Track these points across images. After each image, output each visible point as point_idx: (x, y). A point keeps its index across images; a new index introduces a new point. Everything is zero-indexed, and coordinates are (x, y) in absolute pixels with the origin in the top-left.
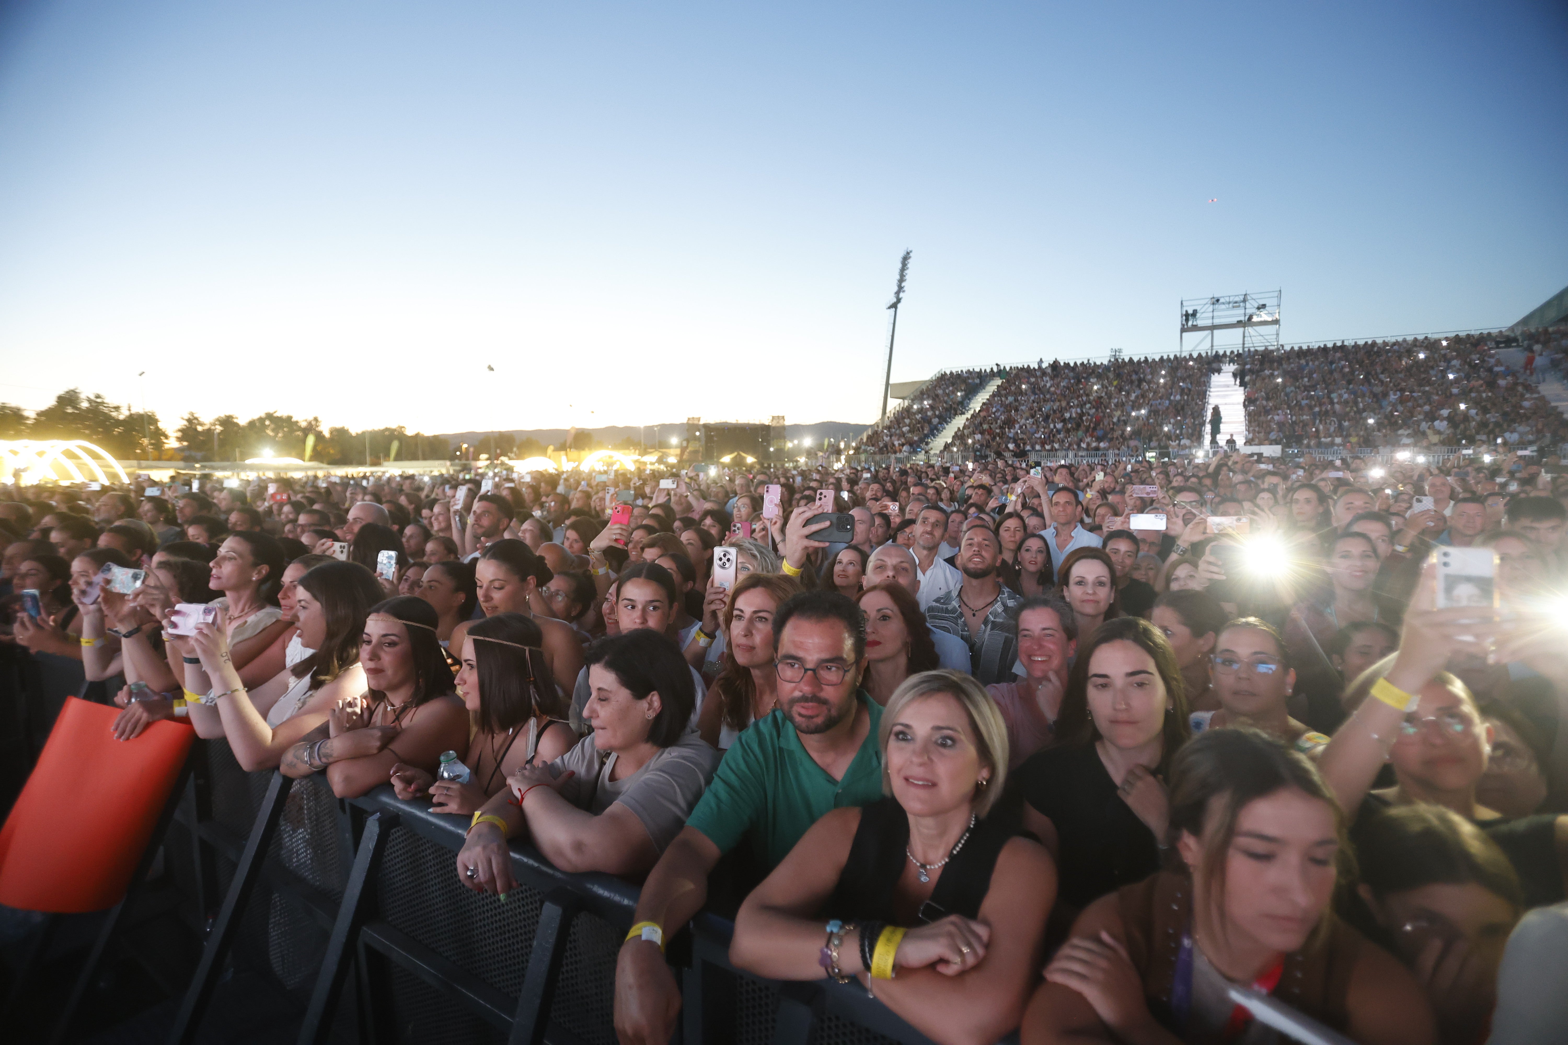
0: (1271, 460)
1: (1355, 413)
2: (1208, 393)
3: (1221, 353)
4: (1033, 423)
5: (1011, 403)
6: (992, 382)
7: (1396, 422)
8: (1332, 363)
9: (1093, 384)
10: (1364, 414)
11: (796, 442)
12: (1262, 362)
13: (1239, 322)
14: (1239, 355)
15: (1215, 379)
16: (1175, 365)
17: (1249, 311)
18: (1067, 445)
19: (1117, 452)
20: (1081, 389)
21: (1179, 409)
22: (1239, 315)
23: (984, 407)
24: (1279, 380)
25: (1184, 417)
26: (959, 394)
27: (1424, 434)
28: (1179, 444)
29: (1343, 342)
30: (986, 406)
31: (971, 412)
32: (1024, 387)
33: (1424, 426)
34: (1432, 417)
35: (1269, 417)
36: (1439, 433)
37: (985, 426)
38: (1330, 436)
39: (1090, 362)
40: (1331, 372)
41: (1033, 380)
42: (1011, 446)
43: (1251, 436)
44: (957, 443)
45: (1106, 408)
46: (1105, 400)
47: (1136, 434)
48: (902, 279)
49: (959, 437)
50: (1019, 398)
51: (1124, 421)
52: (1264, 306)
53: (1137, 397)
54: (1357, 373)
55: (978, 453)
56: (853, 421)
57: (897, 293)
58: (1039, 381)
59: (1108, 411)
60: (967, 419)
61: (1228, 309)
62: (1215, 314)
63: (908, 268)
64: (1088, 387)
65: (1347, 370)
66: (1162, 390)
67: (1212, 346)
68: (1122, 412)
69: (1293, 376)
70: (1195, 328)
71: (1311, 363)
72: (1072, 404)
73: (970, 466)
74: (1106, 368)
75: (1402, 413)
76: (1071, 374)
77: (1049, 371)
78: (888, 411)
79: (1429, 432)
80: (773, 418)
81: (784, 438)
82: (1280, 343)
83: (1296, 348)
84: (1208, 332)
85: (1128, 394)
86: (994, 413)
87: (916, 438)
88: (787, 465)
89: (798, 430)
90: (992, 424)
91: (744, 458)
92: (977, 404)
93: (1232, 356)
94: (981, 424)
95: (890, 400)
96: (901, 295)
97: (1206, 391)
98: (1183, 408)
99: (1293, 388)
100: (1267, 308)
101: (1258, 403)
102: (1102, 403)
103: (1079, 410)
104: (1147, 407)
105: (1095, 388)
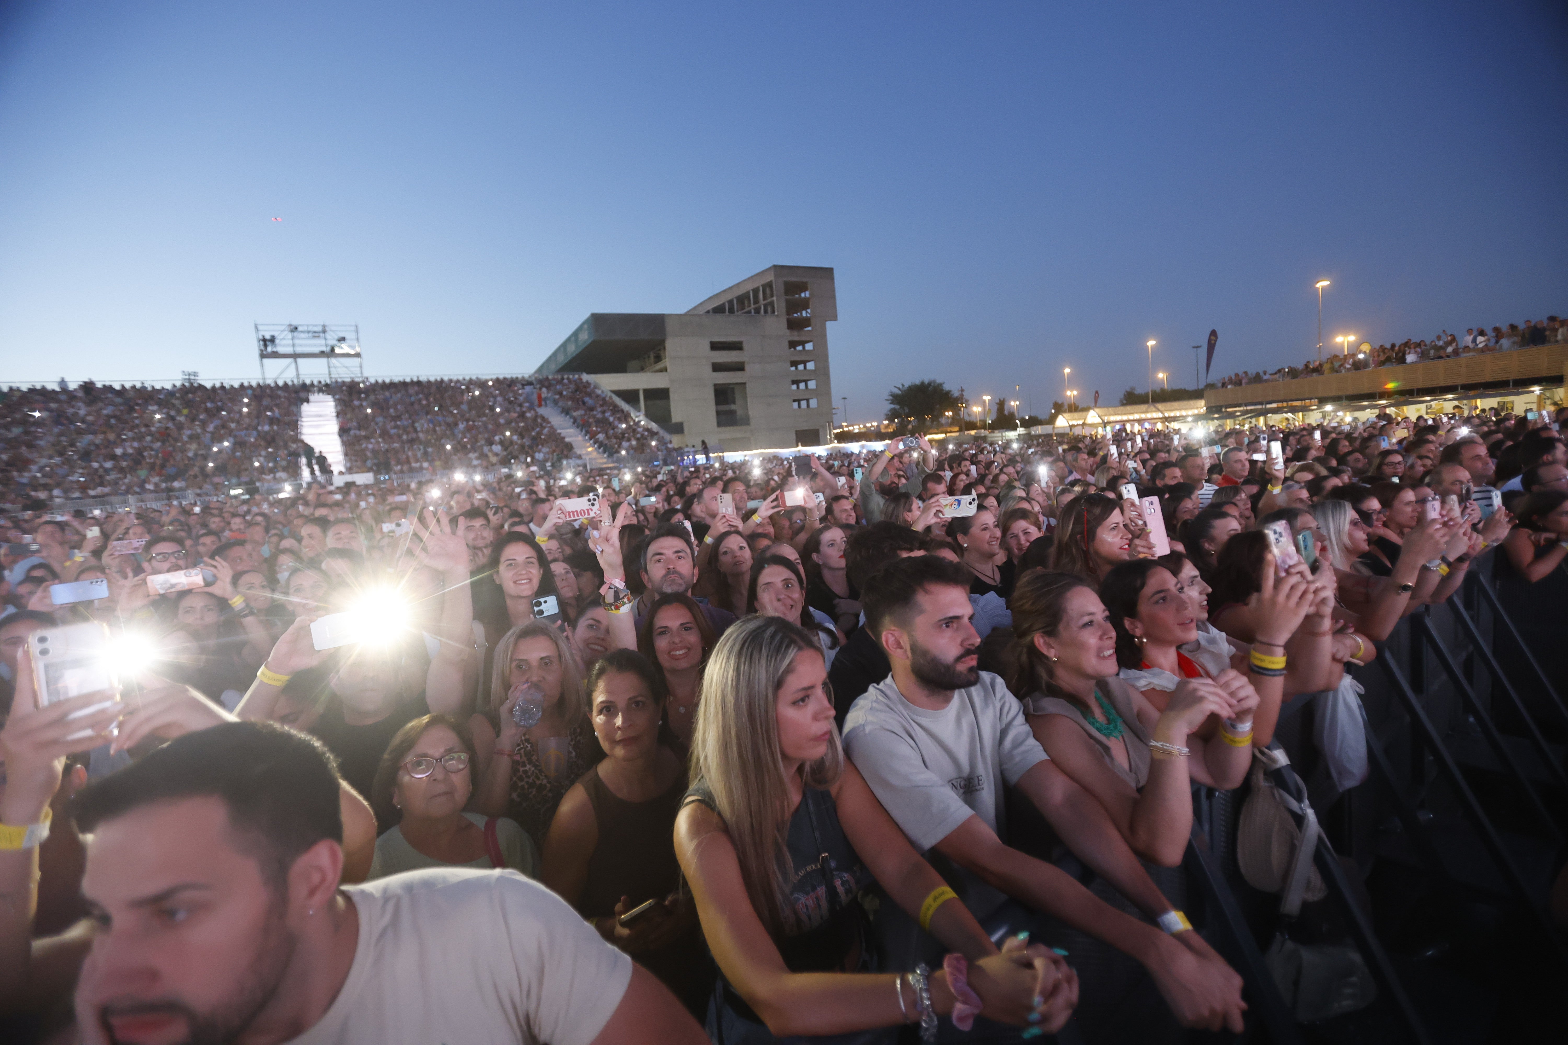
0: (365, 488)
1: (435, 440)
2: (299, 423)
3: (308, 382)
4: (63, 463)
8: (411, 395)
9: (155, 412)
10: (443, 441)
12: (350, 394)
13: (322, 352)
14: (327, 385)
15: (305, 408)
16: (259, 393)
17: (330, 343)
18: (124, 488)
19: (197, 490)
20: (136, 418)
21: (270, 440)
22: (321, 345)
24: (369, 411)
25: (277, 449)
27: (487, 456)
28: (275, 478)
29: (418, 377)
33: (486, 449)
34: (490, 443)
35: (363, 446)
36: (496, 455)
38: (418, 461)
40: (412, 404)
43: (348, 465)
45: (176, 440)
46: (174, 432)
47: (221, 469)
51: (202, 455)
52: (343, 339)
53: (216, 427)
54: (432, 405)
58: (64, 405)
59: (179, 444)
61: (308, 338)
62: (297, 342)
64: (145, 415)
65: (424, 402)
66: (247, 420)
67: (298, 375)
68: (199, 444)
69: (380, 407)
70: (275, 355)
71: (394, 396)
72: (124, 437)
74: (171, 394)
75: (469, 439)
76: (118, 400)
77: (79, 394)
79: (490, 454)
82: (364, 375)
83: (380, 381)
84: (290, 360)
85: (204, 424)
93: (320, 385)
98: (273, 439)
99: (381, 418)
100: (347, 341)
101: (352, 432)
102: (169, 435)
103: (136, 444)
104: (231, 439)
105: (157, 417)
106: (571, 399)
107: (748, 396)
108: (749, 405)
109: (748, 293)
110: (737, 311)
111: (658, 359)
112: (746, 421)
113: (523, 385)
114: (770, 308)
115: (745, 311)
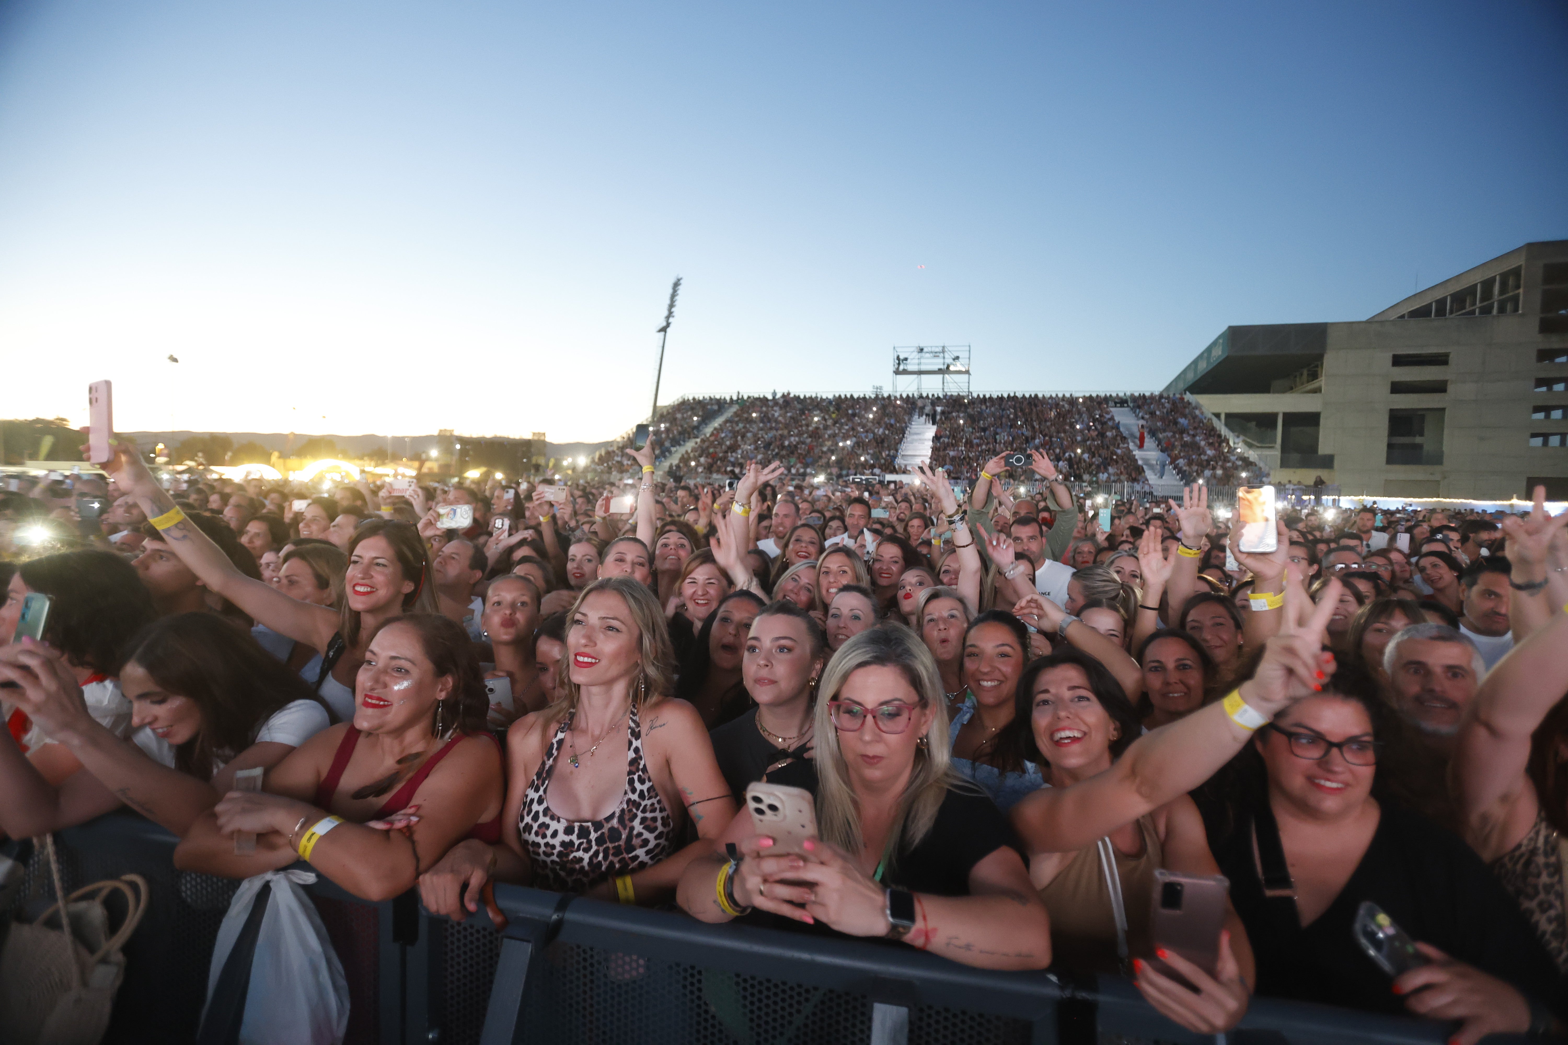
5: (740, 430)
6: (729, 410)
8: (1003, 410)
9: (816, 416)
12: (952, 406)
13: (940, 370)
16: (885, 403)
17: (948, 361)
20: (804, 420)
21: (879, 442)
22: (940, 364)
23: (714, 433)
24: (962, 422)
25: (882, 449)
26: (695, 418)
28: (872, 472)
29: (1015, 393)
30: (718, 431)
31: (705, 436)
32: (754, 415)
35: (947, 452)
39: (814, 396)
40: (1001, 417)
41: (764, 409)
42: (731, 469)
44: (682, 464)
45: (820, 437)
46: (821, 431)
47: (839, 462)
50: (748, 425)
51: (831, 450)
52: (957, 358)
53: (848, 430)
54: (1018, 419)
58: (770, 409)
59: (821, 440)
60: (697, 443)
61: (931, 358)
62: (923, 361)
64: (810, 418)
65: (1012, 416)
66: (869, 424)
67: (918, 389)
68: (833, 442)
69: (971, 419)
70: (905, 372)
71: (987, 409)
72: (792, 433)
74: (830, 402)
76: (799, 406)
77: (780, 402)
82: (970, 390)
83: (980, 396)
84: (915, 377)
85: (841, 426)
86: (723, 438)
90: (718, 448)
92: (710, 429)
93: (932, 399)
97: (907, 427)
98: (882, 442)
99: (970, 429)
100: (960, 360)
101: (944, 439)
102: (817, 433)
103: (797, 439)
104: (854, 439)
105: (816, 419)
106: (1162, 419)
107: (1446, 425)
108: (1445, 437)
109: (1476, 285)
110: (1451, 312)
111: (1314, 376)
112: (1437, 459)
113: (1116, 403)
114: (1509, 305)
115: (1464, 311)
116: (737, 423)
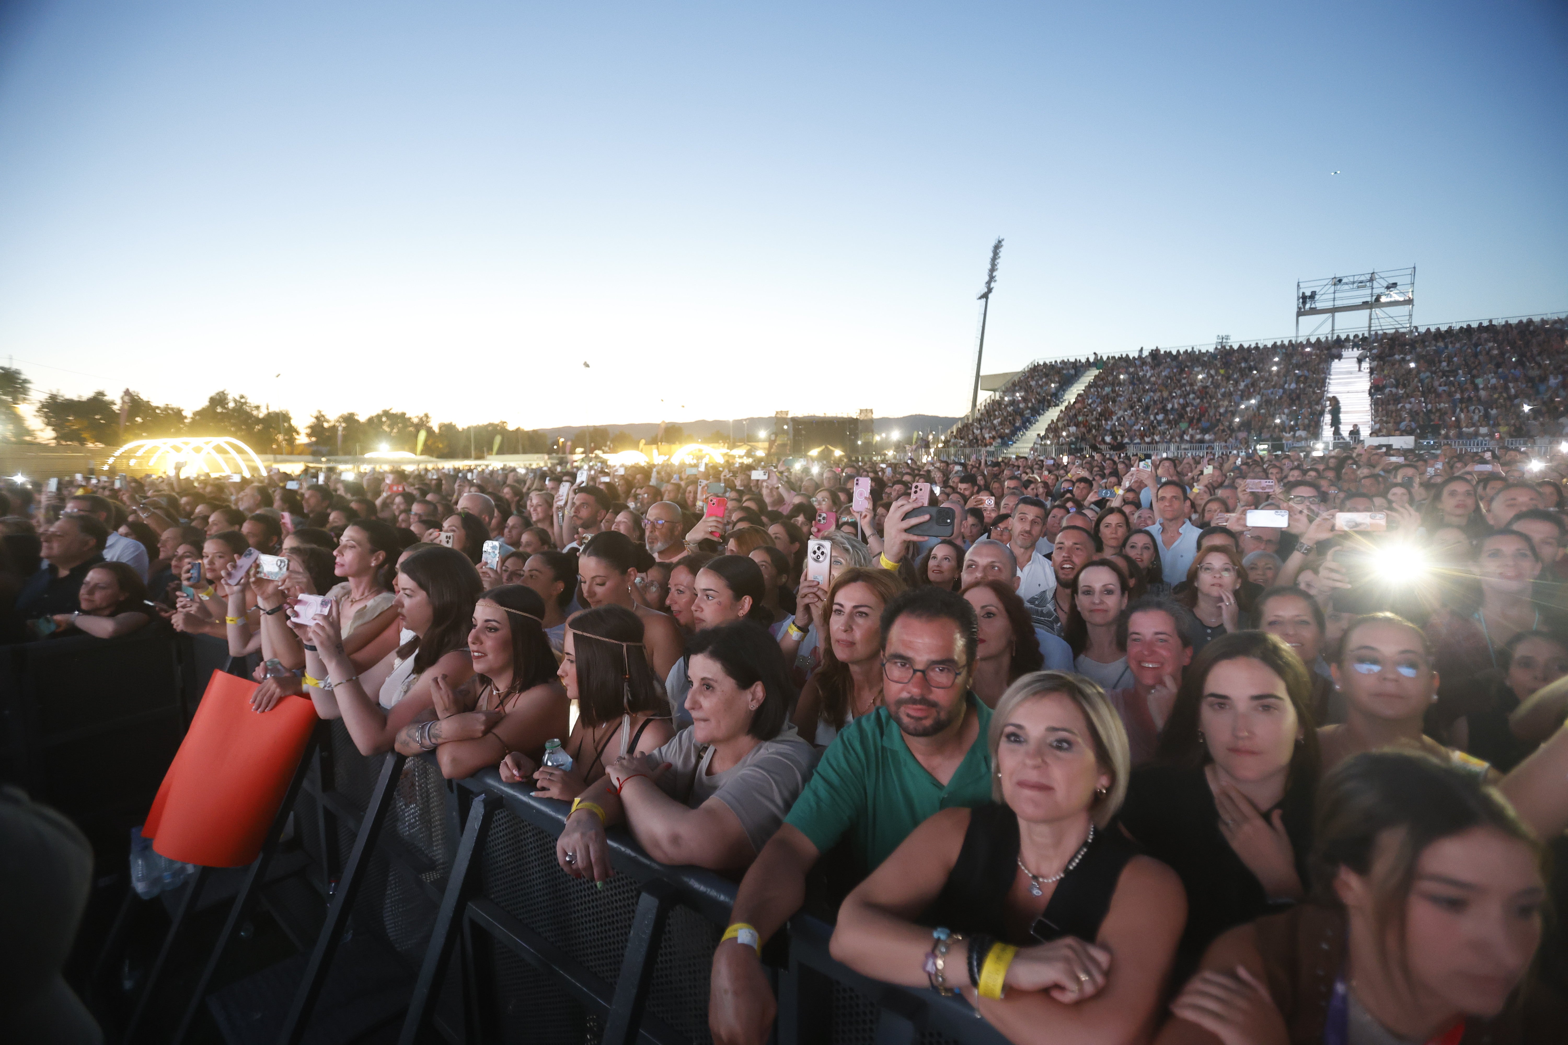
0: (1404, 453)
1: (1505, 399)
2: (1328, 380)
3: (1343, 337)
4: (1132, 415)
5: (1107, 395)
6: (1088, 373)
7: (1556, 408)
8: (1476, 345)
9: (1199, 373)
10: (1516, 401)
11: (884, 435)
12: (1392, 347)
13: (1366, 303)
14: (1364, 339)
15: (1336, 365)
16: (1290, 351)
17: (1376, 291)
18: (1168, 437)
19: (1223, 444)
20: (1185, 378)
21: (1294, 398)
22: (1365, 296)
23: (1079, 398)
24: (1412, 365)
25: (1301, 407)
26: (1053, 385)
28: (1294, 436)
29: (1491, 321)
30: (1082, 397)
31: (1066, 404)
32: (1122, 377)
35: (1399, 406)
37: (1080, 418)
38: (1473, 425)
39: (1195, 349)
40: (1476, 355)
41: (1131, 370)
42: (1108, 439)
43: (1377, 426)
44: (1051, 436)
45: (1212, 397)
46: (1211, 390)
47: (1246, 425)
48: (993, 268)
49: (1053, 429)
50: (1117, 389)
51: (1231, 411)
52: (1395, 285)
53: (1246, 386)
54: (1507, 355)
55: (1073, 446)
56: (942, 414)
57: (989, 283)
58: (1139, 369)
59: (1214, 401)
60: (1061, 411)
61: (1352, 289)
62: (1337, 295)
63: (999, 257)
64: (1192, 376)
65: (1496, 352)
66: (1275, 378)
67: (1333, 330)
68: (1230, 402)
69: (1429, 361)
70: (1314, 311)
71: (1450, 346)
72: (1174, 394)
73: (1065, 459)
74: (1212, 356)
76: (1174, 363)
77: (1149, 360)
78: (978, 403)
80: (861, 411)
81: (872, 431)
82: (1413, 325)
83: (1433, 329)
84: (1329, 315)
85: (1237, 383)
86: (1090, 405)
87: (1007, 431)
88: (875, 458)
89: (886, 423)
90: (1087, 416)
91: (832, 451)
92: (1071, 396)
93: (1356, 340)
94: (1076, 415)
95: (980, 392)
96: (993, 285)
97: (1326, 378)
98: (1298, 397)
99: (1428, 374)
100: (1398, 287)
101: (1387, 391)
102: (1207, 393)
103: (1182, 401)
104: (1258, 397)
105: (1200, 377)
116: (1103, 388)
